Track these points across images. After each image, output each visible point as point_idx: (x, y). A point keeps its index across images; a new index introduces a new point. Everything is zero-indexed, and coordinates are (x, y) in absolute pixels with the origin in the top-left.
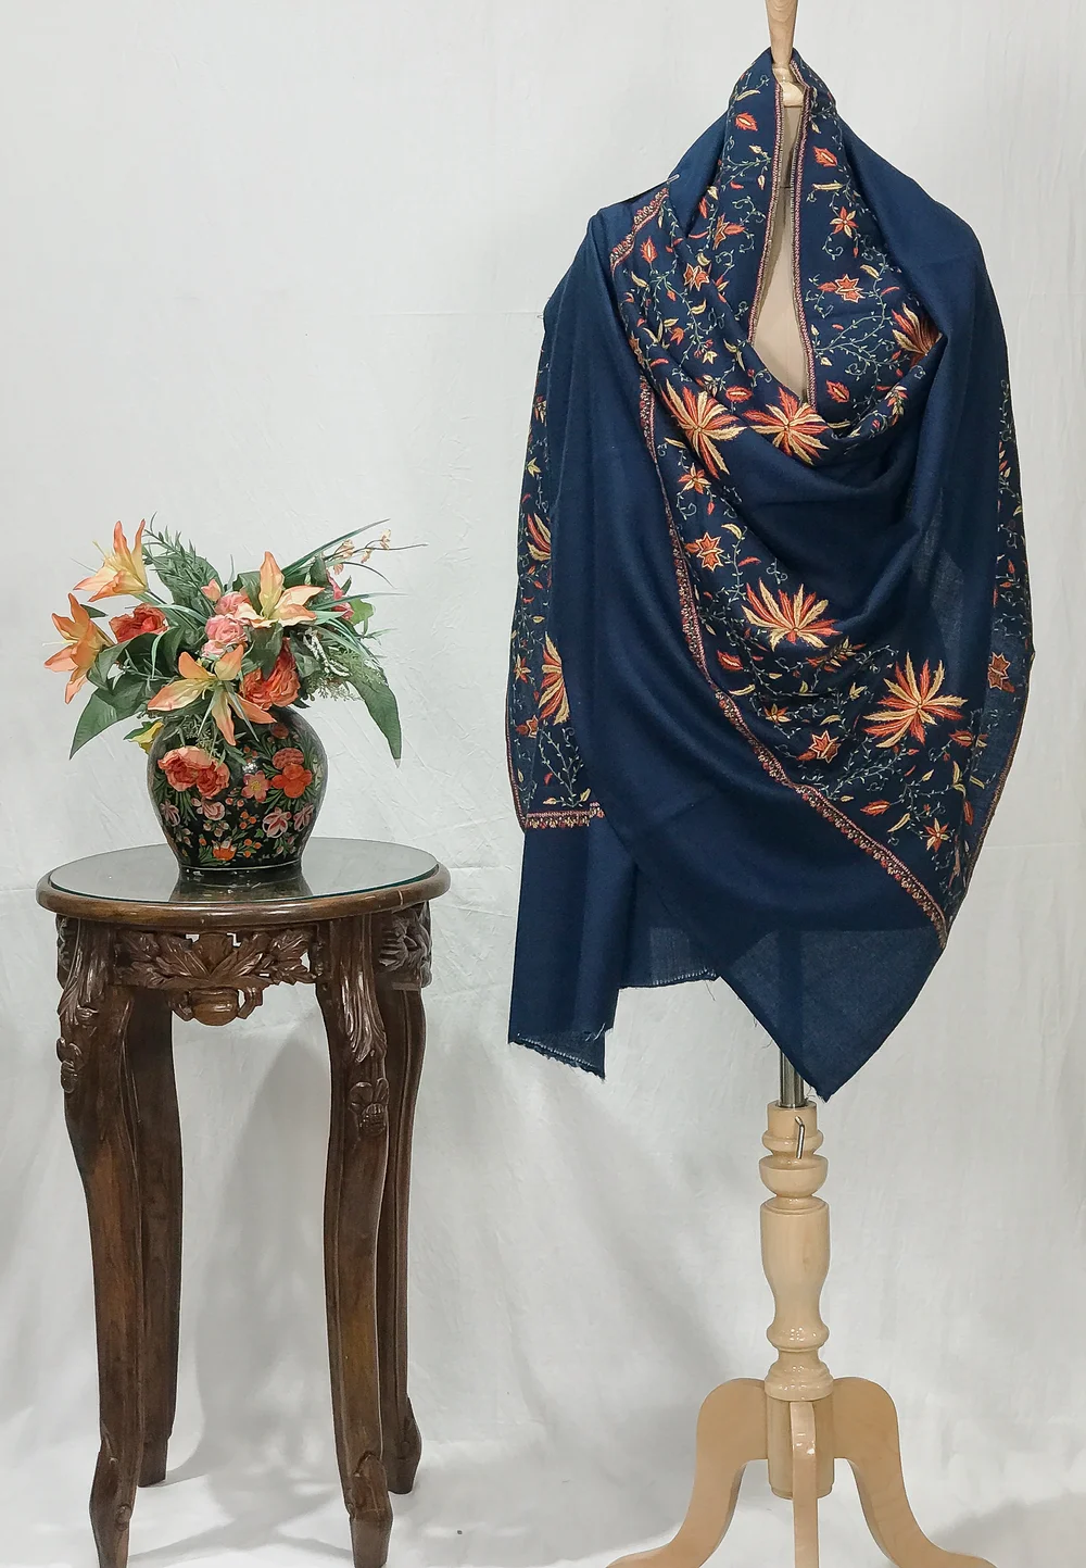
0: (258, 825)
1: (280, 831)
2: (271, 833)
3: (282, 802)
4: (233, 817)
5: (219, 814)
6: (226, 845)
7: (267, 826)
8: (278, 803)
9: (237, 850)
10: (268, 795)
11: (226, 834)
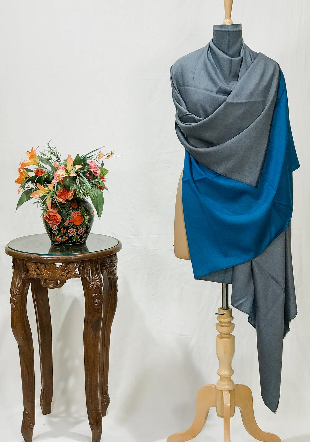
0: (67, 232)
1: (73, 235)
2: (71, 235)
3: (74, 226)
4: (59, 230)
5: (55, 229)
6: (58, 237)
7: (69, 233)
8: (72, 226)
9: (61, 239)
10: (69, 224)
11: (58, 234)
